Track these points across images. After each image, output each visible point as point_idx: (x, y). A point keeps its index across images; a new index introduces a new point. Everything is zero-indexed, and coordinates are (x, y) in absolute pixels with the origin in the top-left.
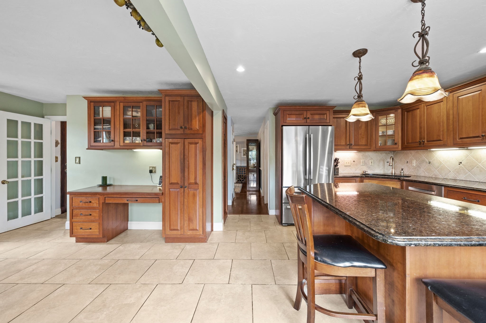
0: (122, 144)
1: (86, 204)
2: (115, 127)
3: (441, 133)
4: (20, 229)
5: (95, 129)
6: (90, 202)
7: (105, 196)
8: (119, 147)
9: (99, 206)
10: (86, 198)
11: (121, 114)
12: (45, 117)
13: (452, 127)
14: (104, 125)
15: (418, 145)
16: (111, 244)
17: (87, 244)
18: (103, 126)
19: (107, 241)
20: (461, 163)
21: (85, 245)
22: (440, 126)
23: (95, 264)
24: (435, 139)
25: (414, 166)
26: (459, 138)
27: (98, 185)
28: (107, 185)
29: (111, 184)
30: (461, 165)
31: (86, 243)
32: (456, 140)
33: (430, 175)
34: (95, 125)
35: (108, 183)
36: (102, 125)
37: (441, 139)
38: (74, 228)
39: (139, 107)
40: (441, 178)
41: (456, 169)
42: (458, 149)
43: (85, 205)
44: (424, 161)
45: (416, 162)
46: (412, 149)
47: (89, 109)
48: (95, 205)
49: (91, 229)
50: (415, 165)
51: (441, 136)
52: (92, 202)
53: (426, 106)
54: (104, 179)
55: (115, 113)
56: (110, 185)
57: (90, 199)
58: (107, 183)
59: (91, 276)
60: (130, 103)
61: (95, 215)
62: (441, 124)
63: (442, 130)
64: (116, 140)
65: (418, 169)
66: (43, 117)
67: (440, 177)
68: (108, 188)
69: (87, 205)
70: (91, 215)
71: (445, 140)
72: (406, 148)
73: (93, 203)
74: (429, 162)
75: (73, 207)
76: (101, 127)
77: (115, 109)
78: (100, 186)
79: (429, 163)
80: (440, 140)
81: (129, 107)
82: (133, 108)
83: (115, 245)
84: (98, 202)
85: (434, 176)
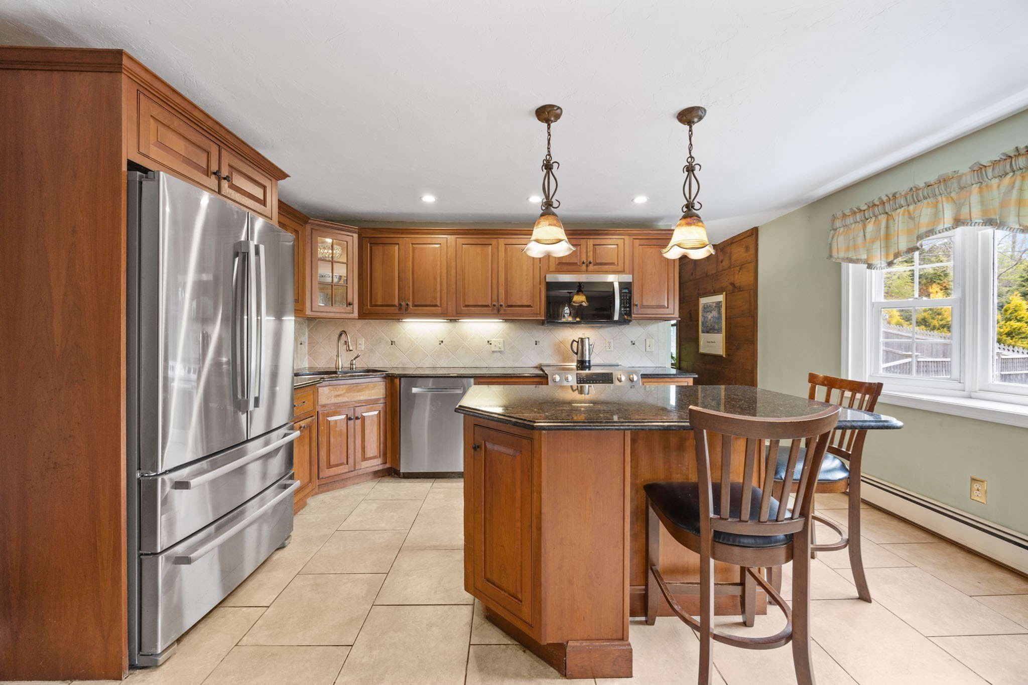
3: (438, 294)
13: (454, 286)
15: (397, 311)
20: (442, 342)
22: (437, 282)
24: (428, 303)
25: (362, 350)
26: (464, 305)
30: (442, 344)
32: (461, 308)
33: (395, 364)
37: (438, 304)
40: (413, 367)
41: (435, 352)
42: (446, 321)
44: (383, 339)
45: (365, 343)
46: (375, 318)
50: (363, 347)
51: (438, 300)
53: (412, 244)
62: (438, 280)
63: (438, 289)
65: (369, 356)
67: (410, 366)
71: (444, 305)
72: (369, 313)
74: (392, 342)
79: (392, 344)
80: (436, 306)
85: (400, 366)
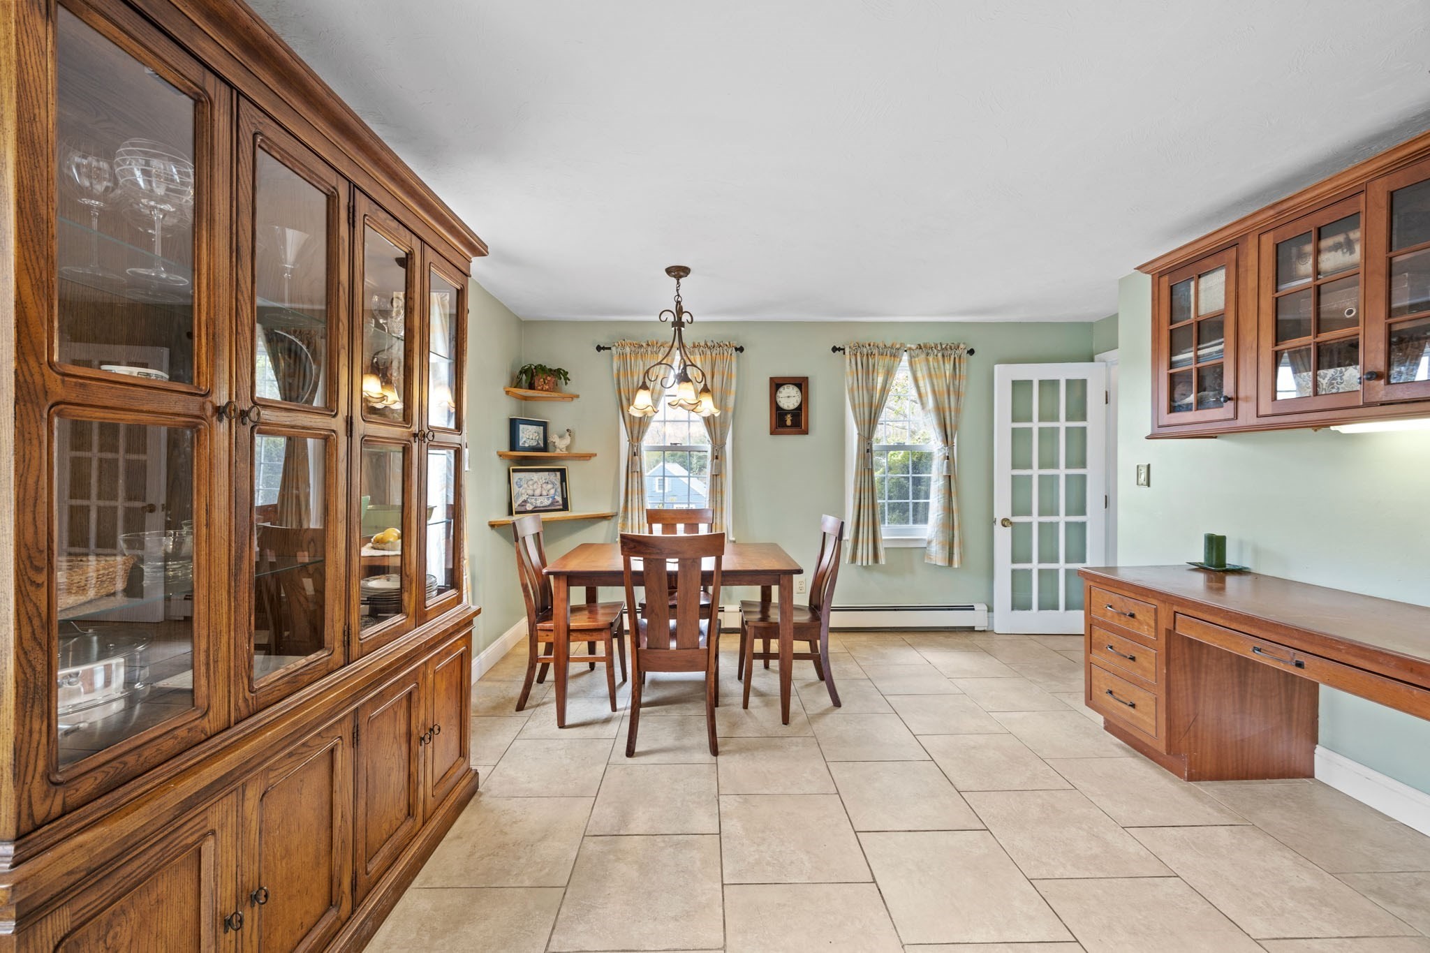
0: (1266, 408)
1: (1123, 618)
2: (1241, 342)
4: (1034, 637)
5: (1172, 365)
6: (1132, 616)
7: (1175, 608)
8: (1253, 421)
9: (1156, 636)
10: (1123, 601)
11: (1262, 283)
12: (1096, 357)
14: (1201, 346)
16: (1198, 796)
17: (1127, 751)
18: (1199, 349)
19: (1191, 778)
21: (1119, 752)
23: (1095, 830)
27: (1190, 563)
28: (1228, 567)
29: (1245, 568)
31: (1127, 746)
34: (1172, 354)
35: (1232, 559)
36: (1193, 349)
38: (1095, 682)
39: (1351, 221)
43: (1120, 620)
47: (1156, 302)
48: (1147, 632)
49: (1133, 706)
52: (1138, 616)
54: (1216, 544)
55: (1241, 286)
56: (1239, 571)
57: (1131, 606)
58: (1227, 562)
59: (1053, 859)
60: (1303, 220)
61: (1146, 664)
64: (1242, 394)
66: (1092, 360)
68: (1231, 581)
69: (1121, 623)
70: (1133, 659)
73: (1140, 623)
75: (1092, 618)
76: (1191, 355)
77: (1241, 270)
78: (1200, 568)
81: (1302, 238)
82: (1319, 238)
83: (1209, 810)
84: (1152, 623)
